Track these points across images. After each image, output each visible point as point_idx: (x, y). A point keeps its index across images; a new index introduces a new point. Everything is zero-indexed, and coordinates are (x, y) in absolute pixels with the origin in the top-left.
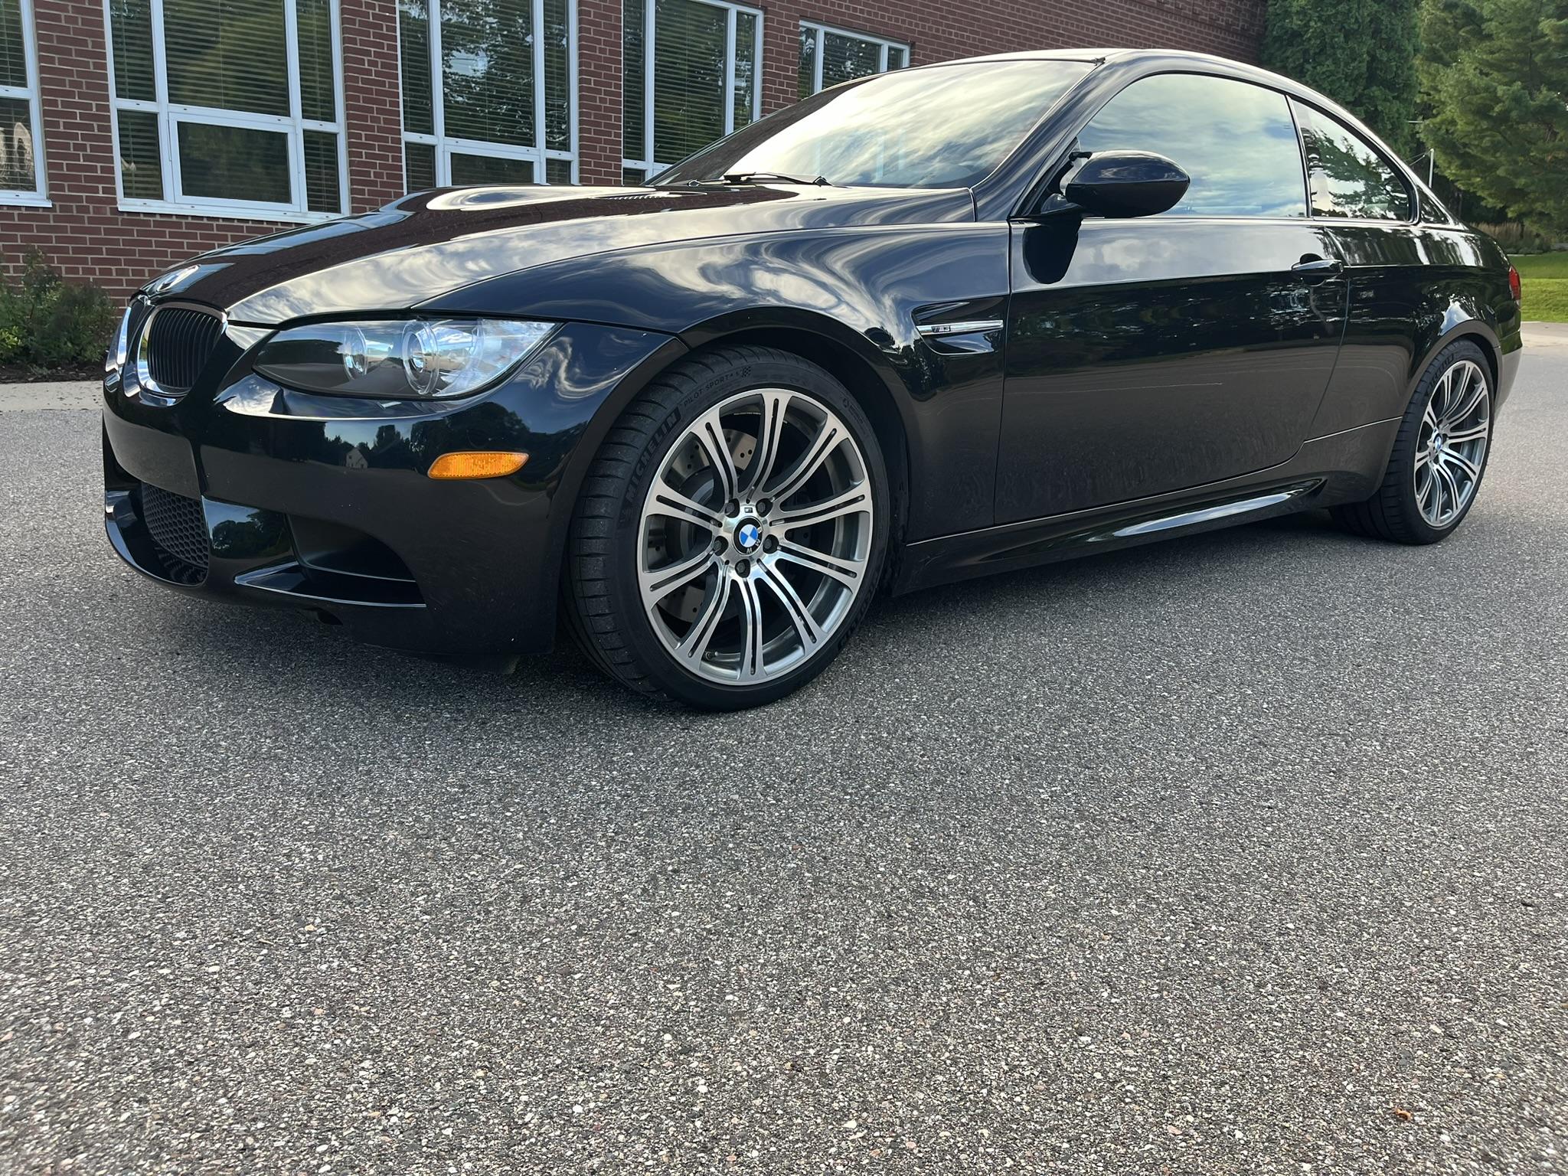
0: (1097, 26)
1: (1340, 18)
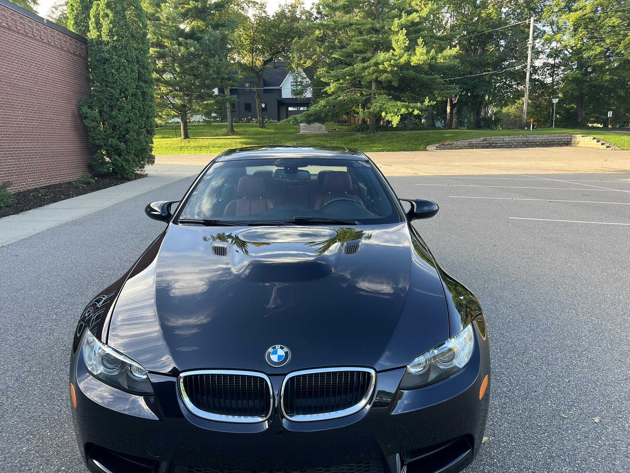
0: (27, 51)
1: (124, 55)
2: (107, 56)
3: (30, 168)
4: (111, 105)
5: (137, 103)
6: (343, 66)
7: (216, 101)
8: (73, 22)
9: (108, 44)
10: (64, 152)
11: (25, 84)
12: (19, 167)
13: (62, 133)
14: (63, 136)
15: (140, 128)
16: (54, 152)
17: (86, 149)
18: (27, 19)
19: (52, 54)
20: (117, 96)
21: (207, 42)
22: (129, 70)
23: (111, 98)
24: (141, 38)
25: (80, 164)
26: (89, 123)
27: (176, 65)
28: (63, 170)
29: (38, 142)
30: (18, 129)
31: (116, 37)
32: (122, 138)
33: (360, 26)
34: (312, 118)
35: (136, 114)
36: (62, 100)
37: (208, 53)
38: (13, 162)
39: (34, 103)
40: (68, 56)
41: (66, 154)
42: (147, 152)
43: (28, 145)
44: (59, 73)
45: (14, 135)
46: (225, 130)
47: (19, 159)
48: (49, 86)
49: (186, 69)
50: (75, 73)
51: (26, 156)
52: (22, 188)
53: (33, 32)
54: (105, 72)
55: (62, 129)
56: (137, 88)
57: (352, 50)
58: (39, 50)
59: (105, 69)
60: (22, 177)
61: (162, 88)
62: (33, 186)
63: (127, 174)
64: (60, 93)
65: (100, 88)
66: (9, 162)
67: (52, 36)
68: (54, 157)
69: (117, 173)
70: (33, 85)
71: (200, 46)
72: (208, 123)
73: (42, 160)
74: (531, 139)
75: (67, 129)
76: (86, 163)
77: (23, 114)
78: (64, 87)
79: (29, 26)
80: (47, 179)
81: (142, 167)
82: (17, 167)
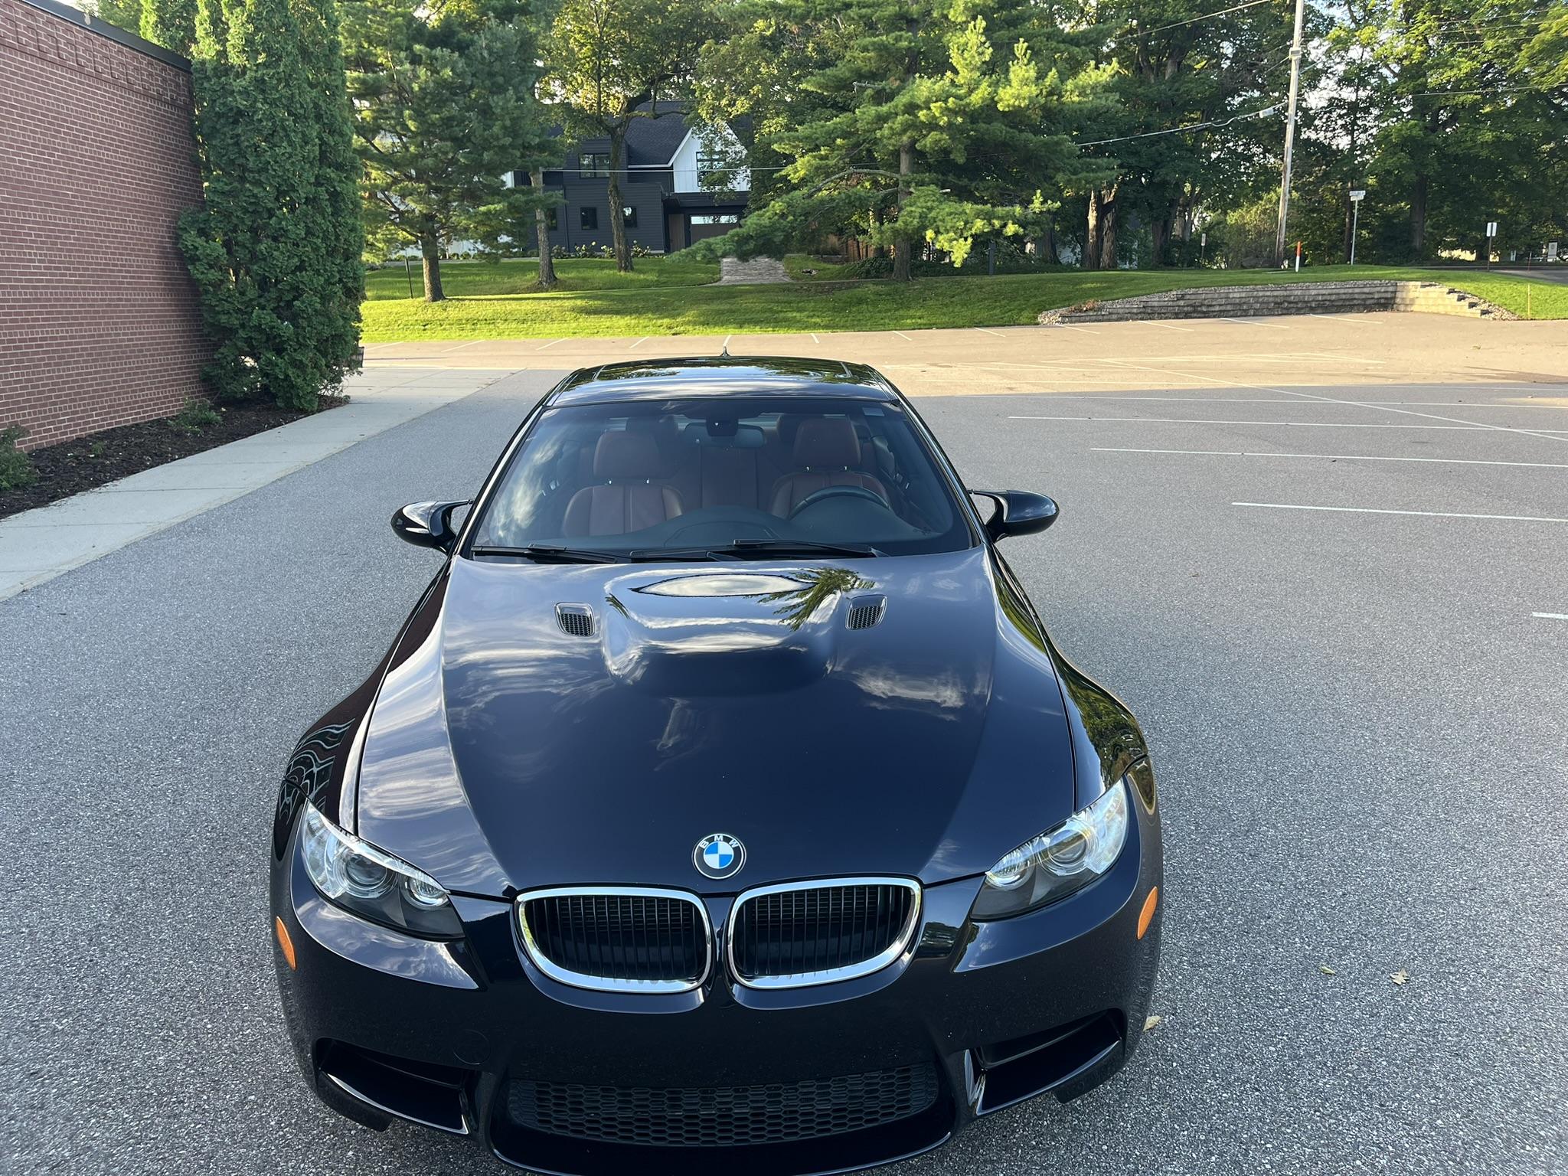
1: (285, 102)
2: (242, 103)
3: (63, 389)
4: (255, 225)
5: (320, 220)
6: (828, 112)
7: (510, 204)
8: (153, 18)
9: (244, 73)
10: (142, 345)
11: (45, 179)
12: (37, 386)
13: (137, 300)
14: (140, 306)
15: (328, 282)
16: (118, 347)
17: (195, 336)
18: (42, 17)
19: (107, 103)
20: (270, 205)
21: (486, 54)
22: (296, 139)
23: (255, 209)
24: (325, 55)
25: (184, 373)
26: (203, 273)
27: (407, 113)
28: (143, 390)
29: (81, 324)
30: (31, 294)
31: (264, 55)
32: (285, 309)
33: (869, 11)
34: (752, 245)
35: (316, 249)
36: (134, 217)
37: (488, 83)
38: (23, 375)
39: (67, 226)
40: (146, 105)
41: (149, 350)
42: (346, 342)
43: (57, 332)
44: (125, 148)
45: (21, 307)
46: (532, 277)
47: (36, 366)
48: (101, 183)
49: (433, 124)
50: (162, 147)
51: (53, 358)
52: (45, 438)
53: (58, 48)
54: (237, 144)
55: (135, 289)
56: (318, 184)
57: (851, 71)
58: (76, 93)
59: (238, 135)
60: (45, 412)
61: (374, 174)
62: (72, 432)
63: (299, 397)
64: (128, 199)
65: (226, 184)
66: (12, 376)
67: (105, 57)
68: (120, 358)
69: (274, 397)
70: (64, 183)
71: (468, 65)
72: (490, 261)
73: (91, 367)
74: (1296, 293)
75: (148, 289)
76: (196, 372)
77: (41, 255)
78: (137, 184)
79: (50, 35)
80: (106, 413)
81: (336, 379)
82: (33, 387)
